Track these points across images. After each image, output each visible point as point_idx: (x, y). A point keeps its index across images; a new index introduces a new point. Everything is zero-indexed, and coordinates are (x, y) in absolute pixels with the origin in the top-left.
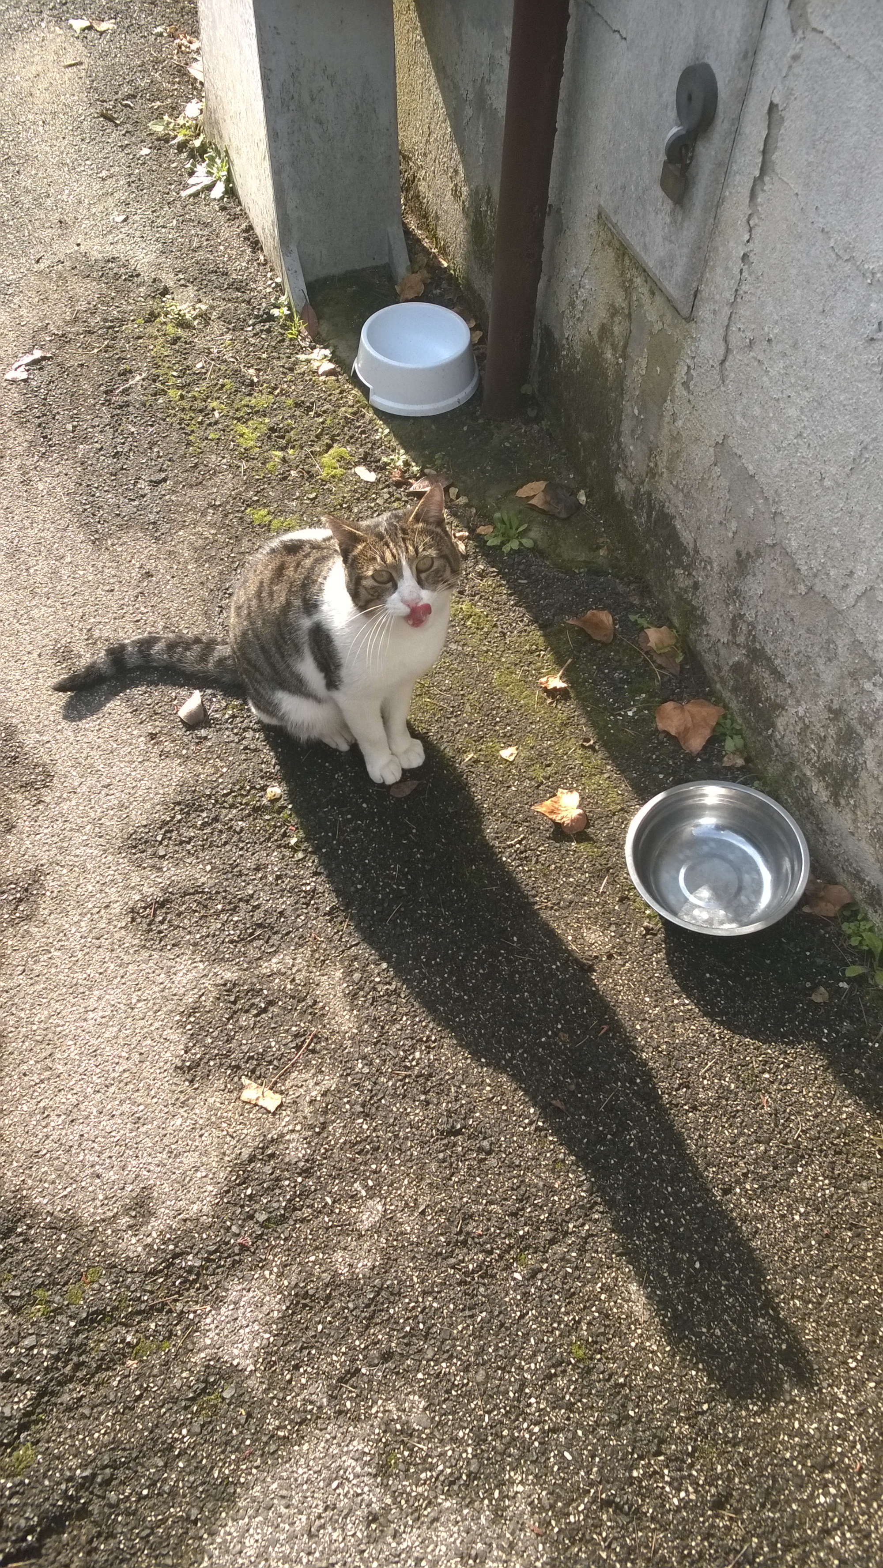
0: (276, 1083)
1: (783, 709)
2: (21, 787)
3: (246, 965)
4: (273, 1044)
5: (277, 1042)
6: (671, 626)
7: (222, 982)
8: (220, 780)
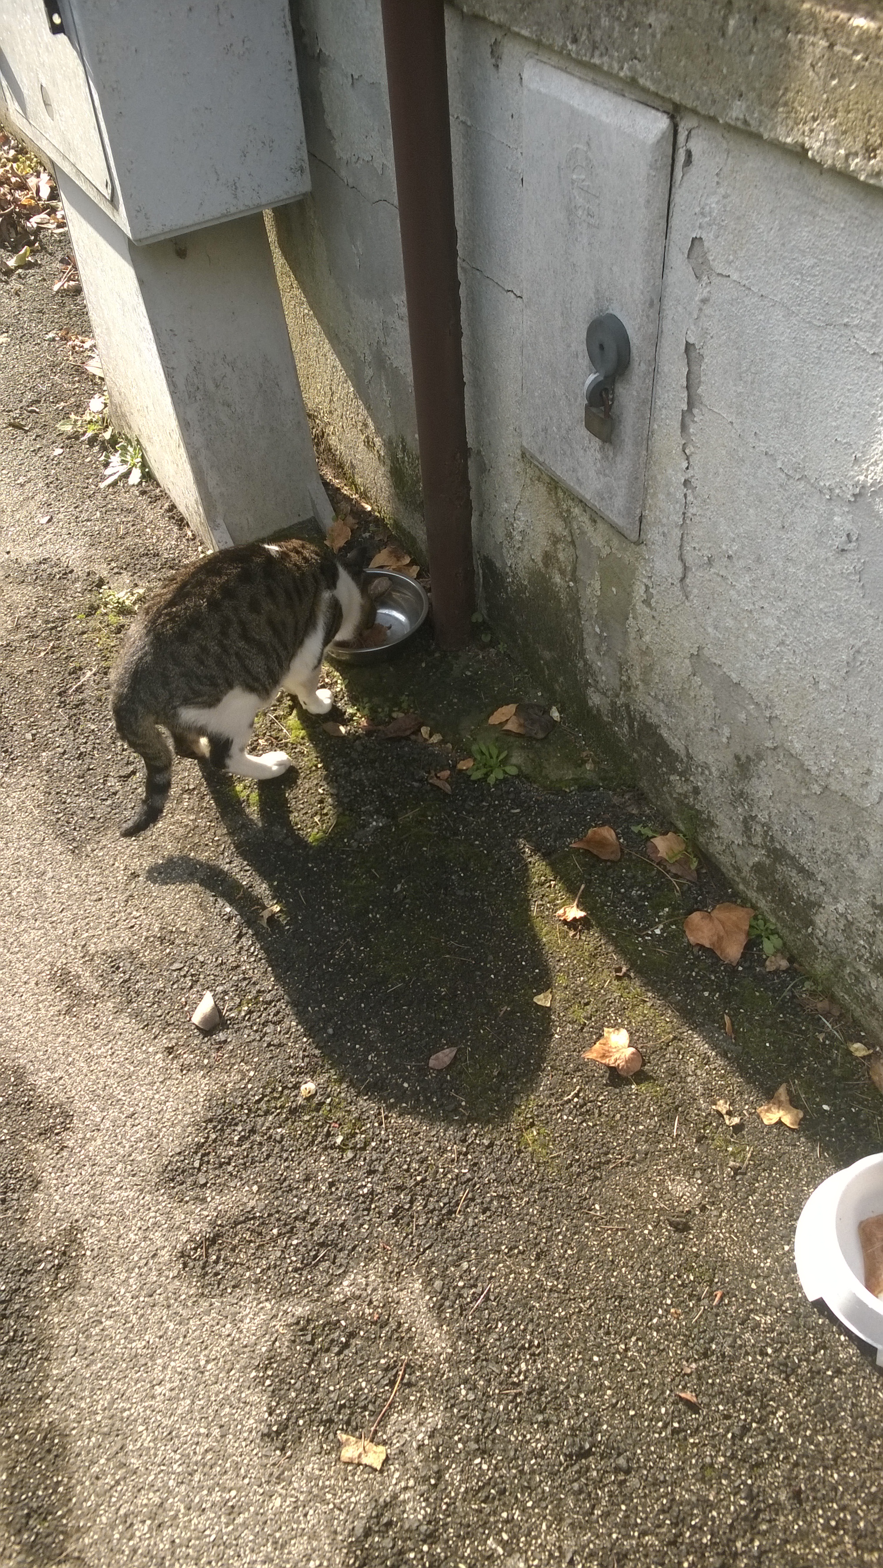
0: (376, 1432)
1: (820, 906)
2: (40, 1134)
3: (316, 1295)
4: (364, 1384)
5: (368, 1382)
6: (677, 831)
7: (294, 1320)
8: (250, 1086)
